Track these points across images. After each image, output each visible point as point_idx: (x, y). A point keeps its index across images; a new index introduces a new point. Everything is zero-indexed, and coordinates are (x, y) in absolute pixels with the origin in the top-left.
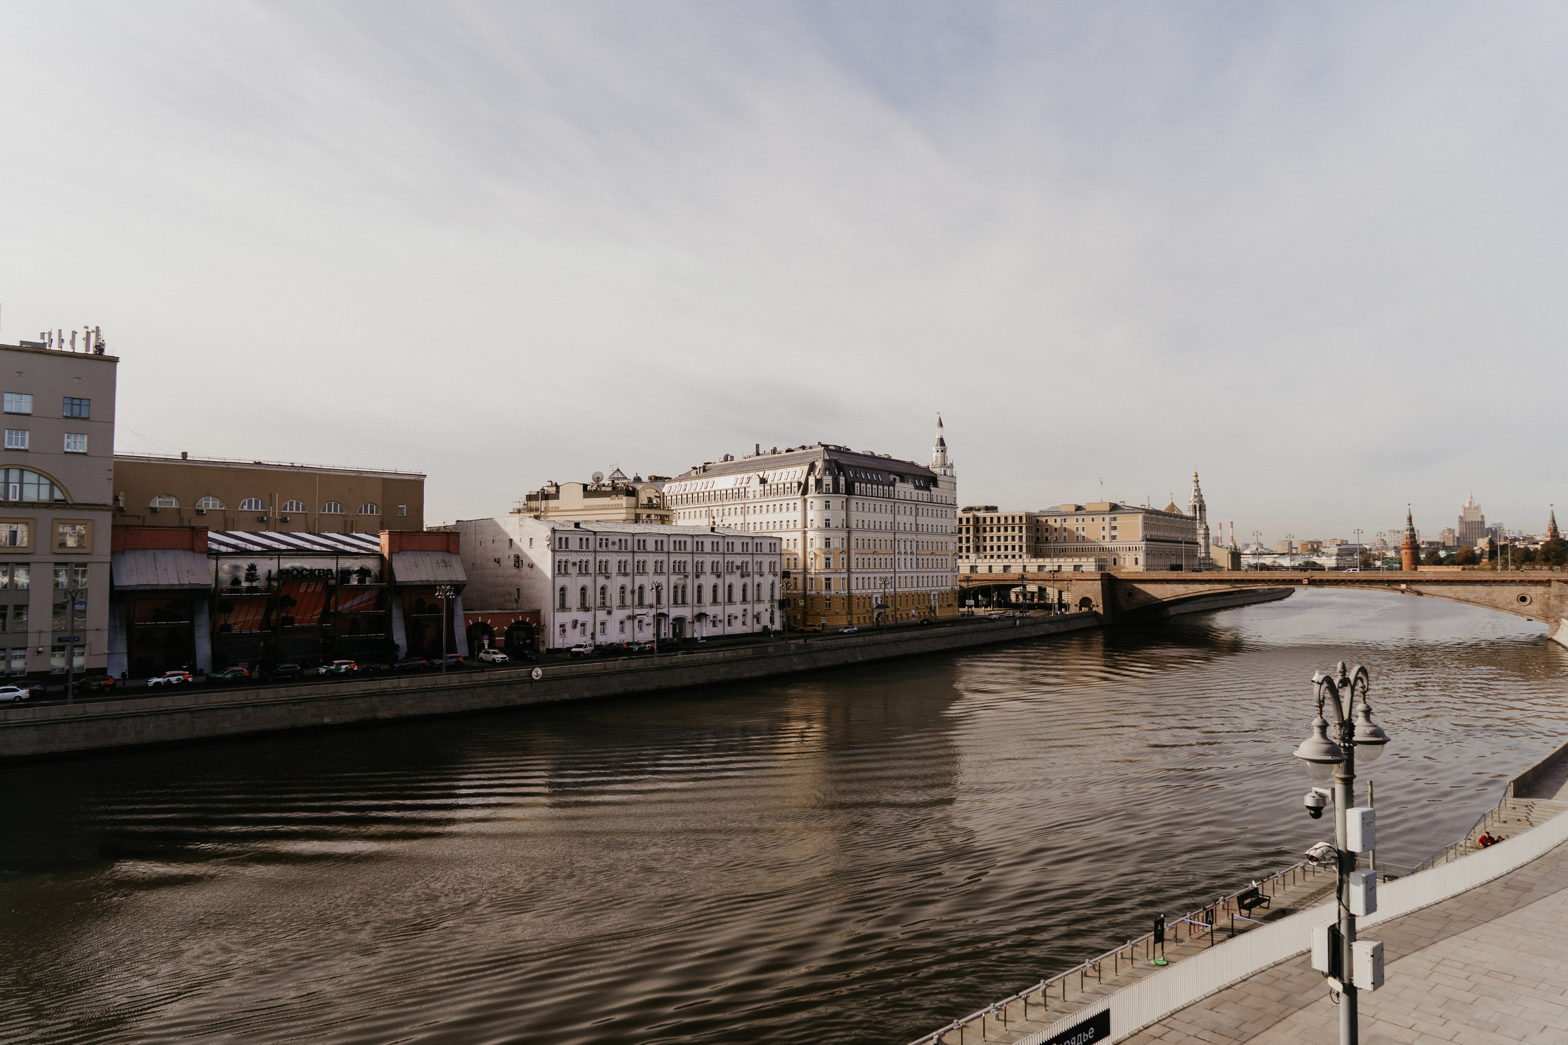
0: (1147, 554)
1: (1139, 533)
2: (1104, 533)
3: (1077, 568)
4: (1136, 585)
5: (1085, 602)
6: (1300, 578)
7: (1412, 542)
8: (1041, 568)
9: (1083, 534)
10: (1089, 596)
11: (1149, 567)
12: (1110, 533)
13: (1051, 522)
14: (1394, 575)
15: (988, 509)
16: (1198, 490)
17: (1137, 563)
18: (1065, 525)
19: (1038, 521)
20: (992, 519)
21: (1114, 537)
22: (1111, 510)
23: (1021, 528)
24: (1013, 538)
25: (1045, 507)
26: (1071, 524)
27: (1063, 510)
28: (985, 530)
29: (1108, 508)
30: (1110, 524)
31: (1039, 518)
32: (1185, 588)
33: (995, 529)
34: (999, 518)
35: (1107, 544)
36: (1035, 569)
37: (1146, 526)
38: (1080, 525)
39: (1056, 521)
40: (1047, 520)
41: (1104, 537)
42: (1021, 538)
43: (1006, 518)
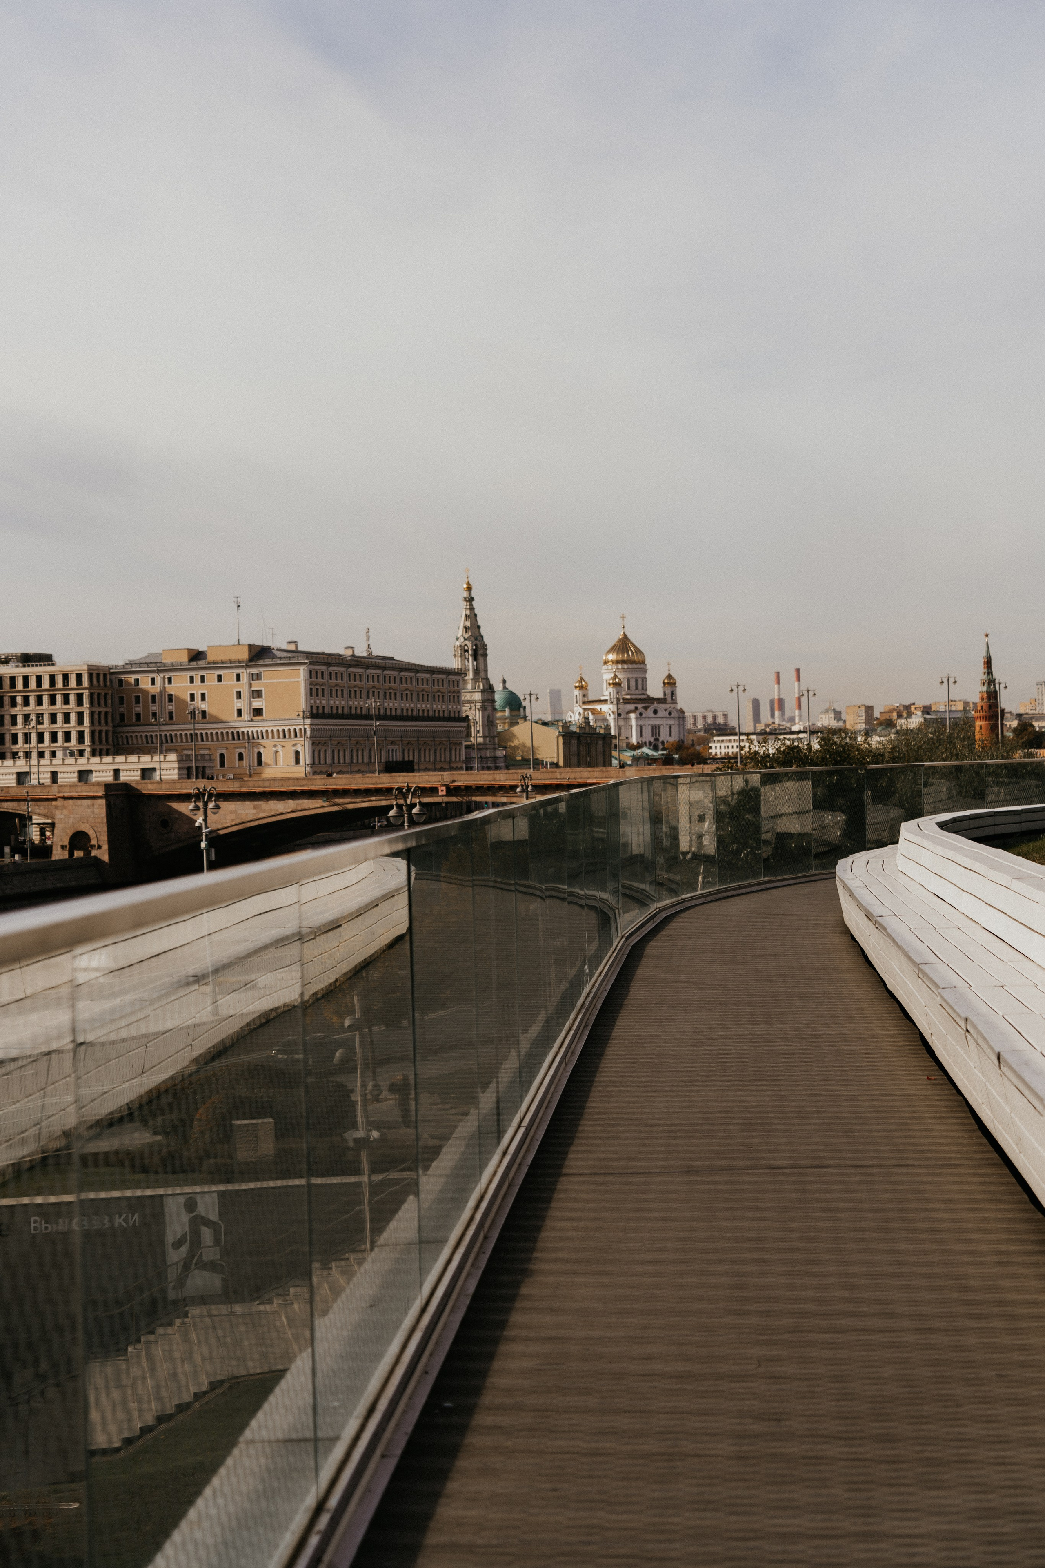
0: (313, 744)
1: (302, 702)
2: (239, 704)
3: (147, 773)
4: (175, 805)
5: (79, 839)
6: (435, 784)
7: (990, 706)
8: (83, 775)
9: (203, 706)
10: (85, 828)
11: (318, 767)
12: (250, 703)
13: (145, 684)
14: (578, 775)
15: (27, 659)
16: (472, 616)
17: (297, 762)
18: (171, 689)
19: (121, 681)
20: (39, 679)
21: (258, 712)
22: (251, 660)
23: (80, 697)
24: (67, 718)
25: (137, 655)
26: (181, 686)
27: (167, 660)
28: (14, 704)
29: (245, 655)
30: (250, 685)
31: (123, 677)
32: (255, 807)
33: (32, 700)
34: (52, 678)
35: (246, 725)
36: (73, 778)
37: (313, 691)
38: (198, 688)
39: (153, 681)
40: (137, 681)
41: (239, 712)
42: (80, 715)
43: (66, 677)
